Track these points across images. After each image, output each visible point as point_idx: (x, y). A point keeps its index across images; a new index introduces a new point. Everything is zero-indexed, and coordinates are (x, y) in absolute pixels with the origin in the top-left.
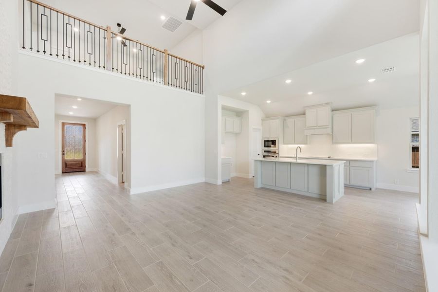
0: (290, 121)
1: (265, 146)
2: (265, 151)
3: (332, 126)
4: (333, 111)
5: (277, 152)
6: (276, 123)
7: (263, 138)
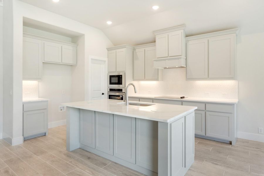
0: (140, 51)
1: (111, 83)
2: (111, 90)
3: (186, 57)
4: (187, 36)
5: (123, 91)
6: (123, 53)
7: (109, 72)
